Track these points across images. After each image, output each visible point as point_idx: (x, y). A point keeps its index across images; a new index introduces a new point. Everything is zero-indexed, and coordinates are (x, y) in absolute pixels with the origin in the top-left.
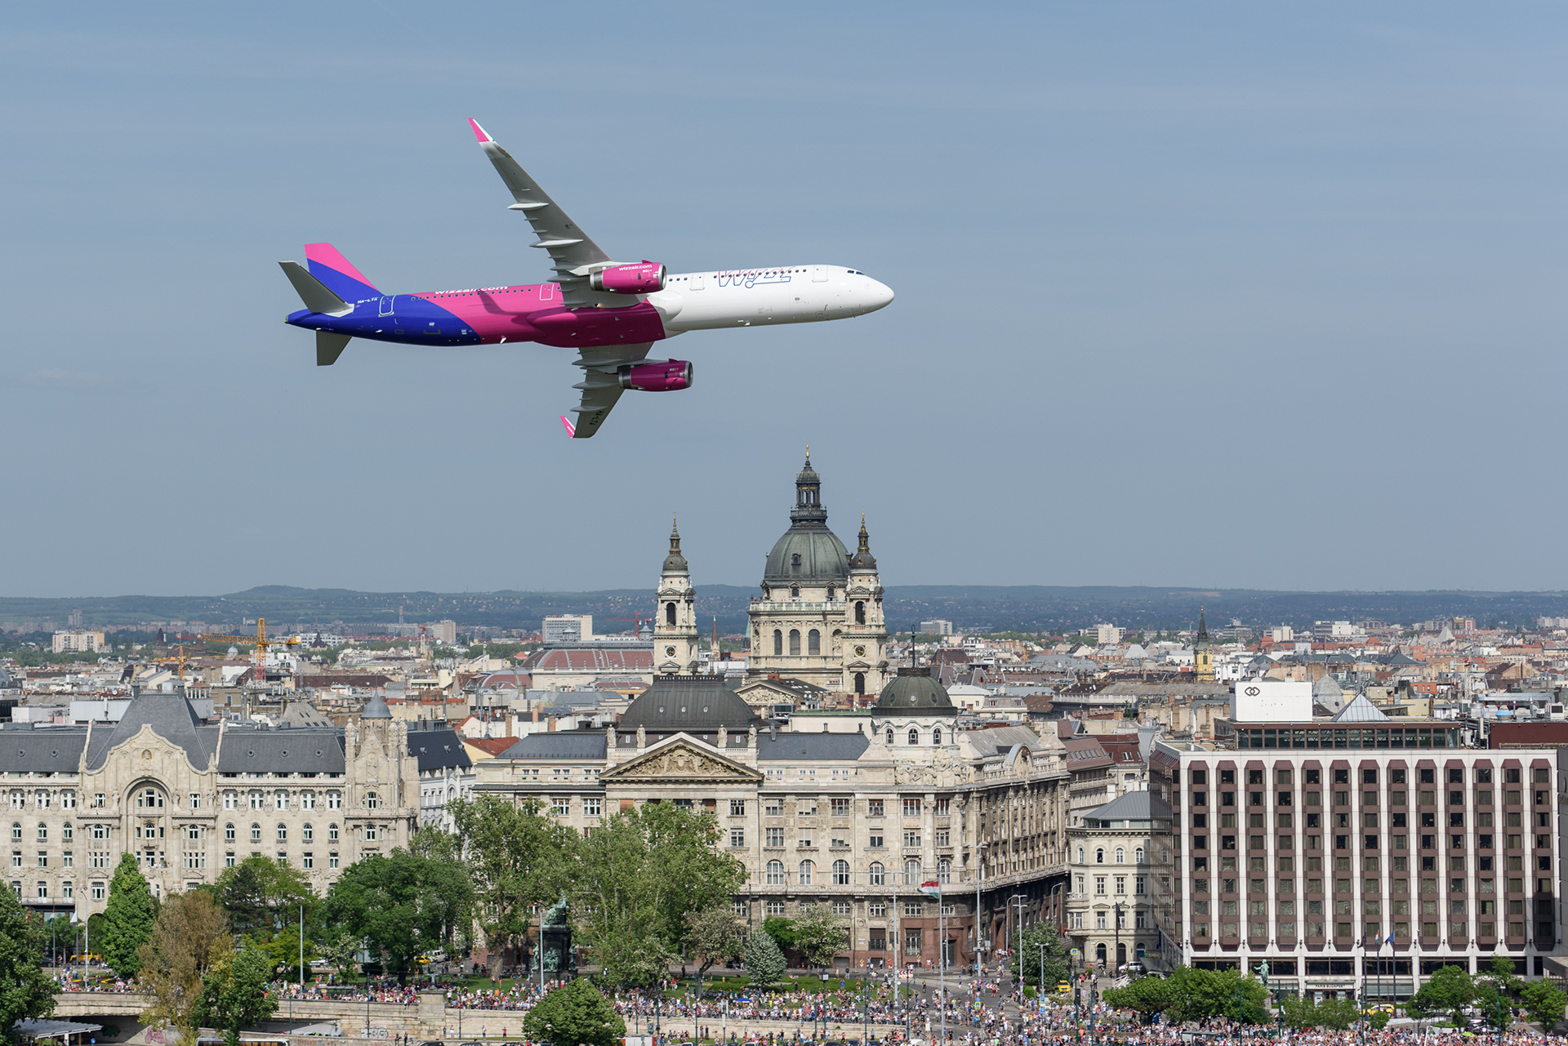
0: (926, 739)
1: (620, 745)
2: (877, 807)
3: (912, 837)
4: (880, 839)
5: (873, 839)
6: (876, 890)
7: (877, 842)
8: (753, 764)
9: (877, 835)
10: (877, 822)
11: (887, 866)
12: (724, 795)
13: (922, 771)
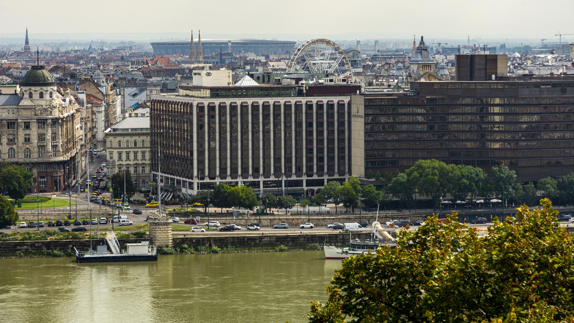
0: (47, 96)
2: (27, 126)
3: (41, 137)
4: (29, 139)
5: (25, 139)
6: (28, 160)
7: (27, 140)
9: (27, 137)
10: (27, 132)
11: (32, 150)
13: (46, 110)
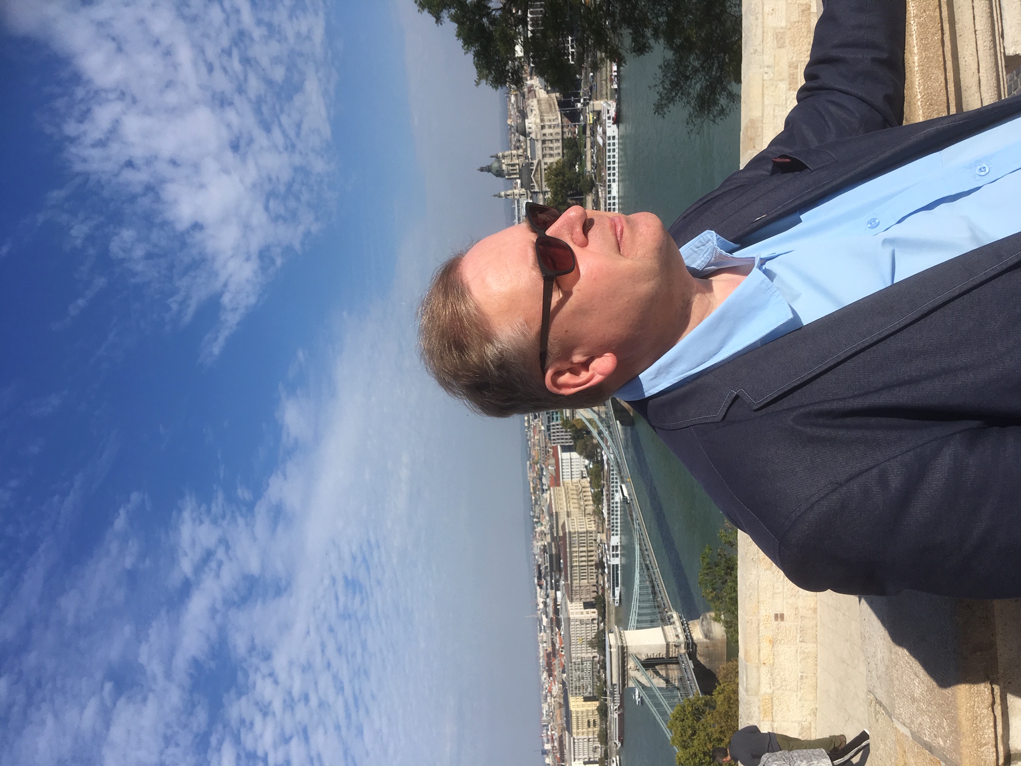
0: (530, 125)
1: (534, 189)
2: (544, 135)
3: (550, 127)
5: (551, 135)
6: (561, 134)
8: (537, 161)
10: (547, 135)
11: (555, 131)
12: (544, 167)
13: (537, 126)
